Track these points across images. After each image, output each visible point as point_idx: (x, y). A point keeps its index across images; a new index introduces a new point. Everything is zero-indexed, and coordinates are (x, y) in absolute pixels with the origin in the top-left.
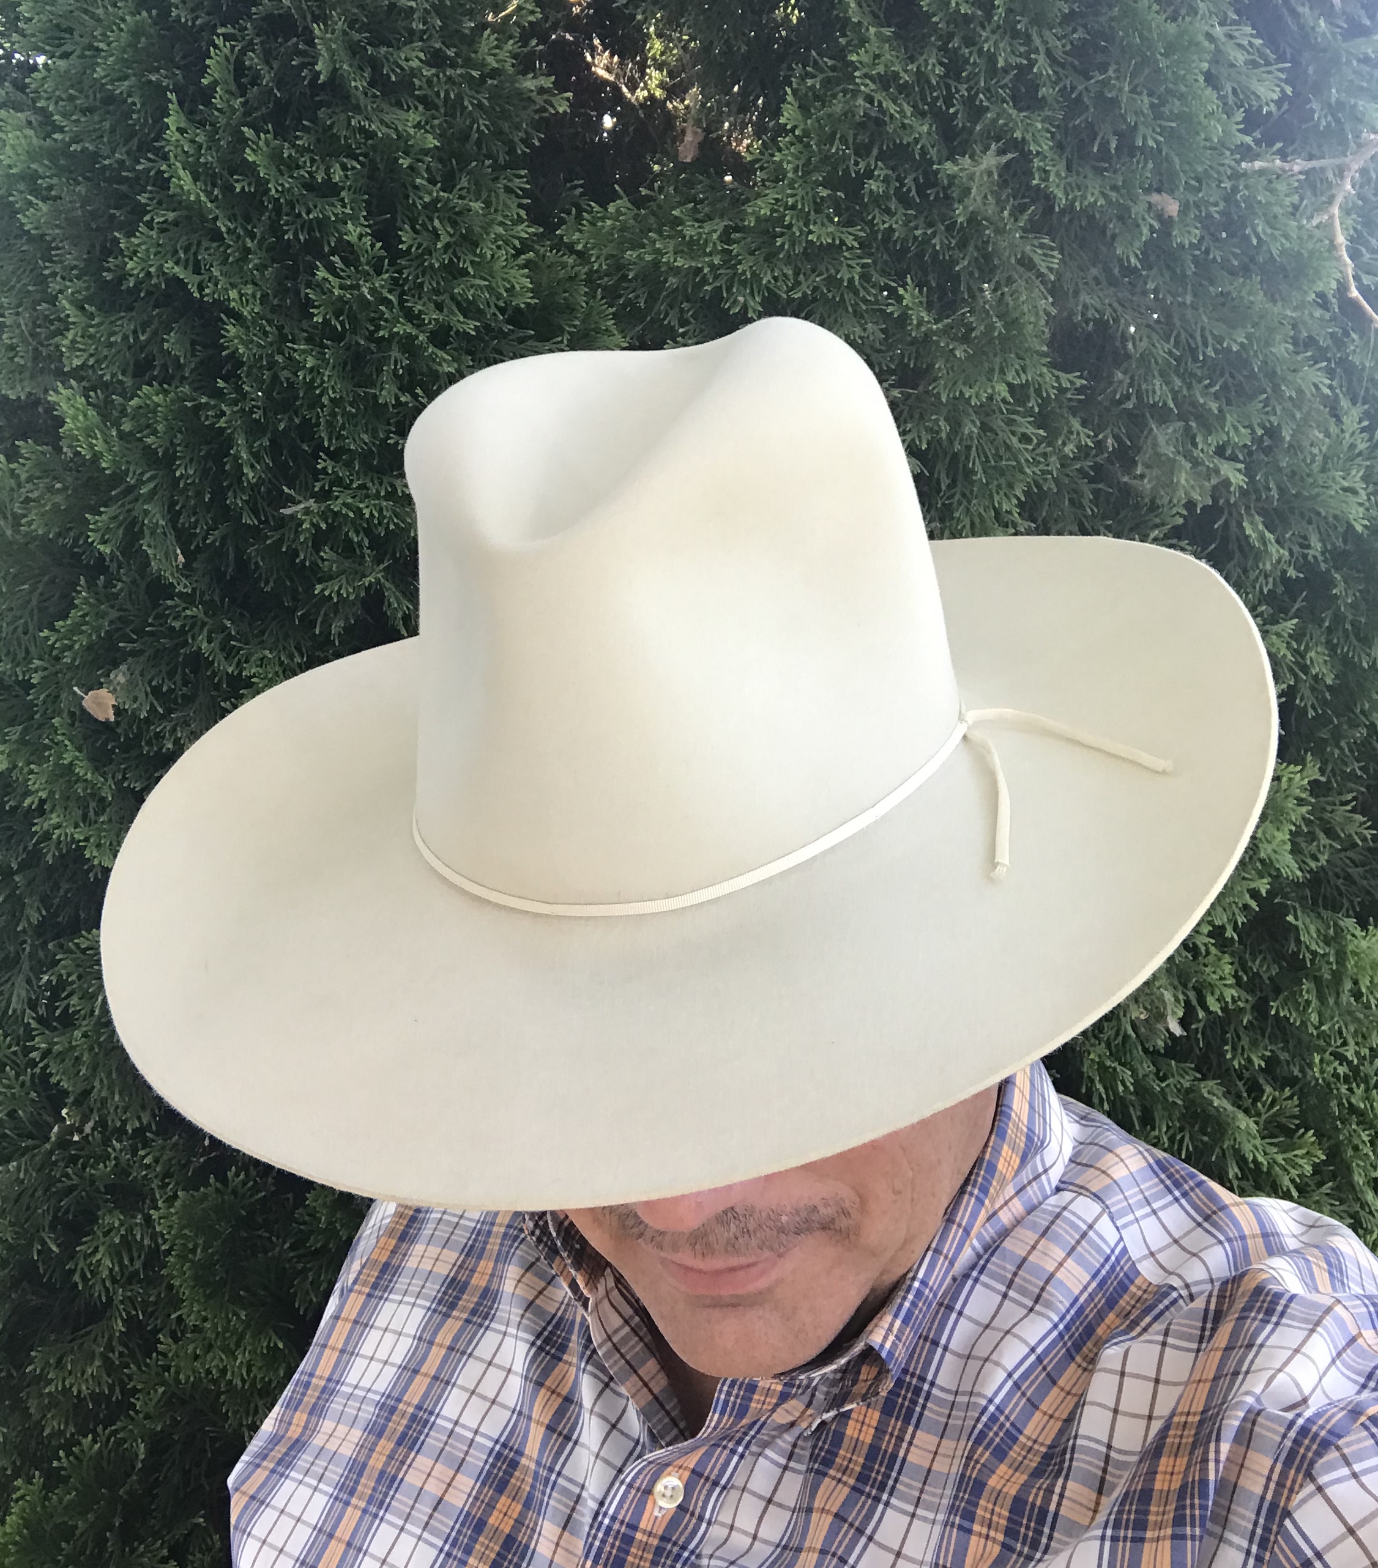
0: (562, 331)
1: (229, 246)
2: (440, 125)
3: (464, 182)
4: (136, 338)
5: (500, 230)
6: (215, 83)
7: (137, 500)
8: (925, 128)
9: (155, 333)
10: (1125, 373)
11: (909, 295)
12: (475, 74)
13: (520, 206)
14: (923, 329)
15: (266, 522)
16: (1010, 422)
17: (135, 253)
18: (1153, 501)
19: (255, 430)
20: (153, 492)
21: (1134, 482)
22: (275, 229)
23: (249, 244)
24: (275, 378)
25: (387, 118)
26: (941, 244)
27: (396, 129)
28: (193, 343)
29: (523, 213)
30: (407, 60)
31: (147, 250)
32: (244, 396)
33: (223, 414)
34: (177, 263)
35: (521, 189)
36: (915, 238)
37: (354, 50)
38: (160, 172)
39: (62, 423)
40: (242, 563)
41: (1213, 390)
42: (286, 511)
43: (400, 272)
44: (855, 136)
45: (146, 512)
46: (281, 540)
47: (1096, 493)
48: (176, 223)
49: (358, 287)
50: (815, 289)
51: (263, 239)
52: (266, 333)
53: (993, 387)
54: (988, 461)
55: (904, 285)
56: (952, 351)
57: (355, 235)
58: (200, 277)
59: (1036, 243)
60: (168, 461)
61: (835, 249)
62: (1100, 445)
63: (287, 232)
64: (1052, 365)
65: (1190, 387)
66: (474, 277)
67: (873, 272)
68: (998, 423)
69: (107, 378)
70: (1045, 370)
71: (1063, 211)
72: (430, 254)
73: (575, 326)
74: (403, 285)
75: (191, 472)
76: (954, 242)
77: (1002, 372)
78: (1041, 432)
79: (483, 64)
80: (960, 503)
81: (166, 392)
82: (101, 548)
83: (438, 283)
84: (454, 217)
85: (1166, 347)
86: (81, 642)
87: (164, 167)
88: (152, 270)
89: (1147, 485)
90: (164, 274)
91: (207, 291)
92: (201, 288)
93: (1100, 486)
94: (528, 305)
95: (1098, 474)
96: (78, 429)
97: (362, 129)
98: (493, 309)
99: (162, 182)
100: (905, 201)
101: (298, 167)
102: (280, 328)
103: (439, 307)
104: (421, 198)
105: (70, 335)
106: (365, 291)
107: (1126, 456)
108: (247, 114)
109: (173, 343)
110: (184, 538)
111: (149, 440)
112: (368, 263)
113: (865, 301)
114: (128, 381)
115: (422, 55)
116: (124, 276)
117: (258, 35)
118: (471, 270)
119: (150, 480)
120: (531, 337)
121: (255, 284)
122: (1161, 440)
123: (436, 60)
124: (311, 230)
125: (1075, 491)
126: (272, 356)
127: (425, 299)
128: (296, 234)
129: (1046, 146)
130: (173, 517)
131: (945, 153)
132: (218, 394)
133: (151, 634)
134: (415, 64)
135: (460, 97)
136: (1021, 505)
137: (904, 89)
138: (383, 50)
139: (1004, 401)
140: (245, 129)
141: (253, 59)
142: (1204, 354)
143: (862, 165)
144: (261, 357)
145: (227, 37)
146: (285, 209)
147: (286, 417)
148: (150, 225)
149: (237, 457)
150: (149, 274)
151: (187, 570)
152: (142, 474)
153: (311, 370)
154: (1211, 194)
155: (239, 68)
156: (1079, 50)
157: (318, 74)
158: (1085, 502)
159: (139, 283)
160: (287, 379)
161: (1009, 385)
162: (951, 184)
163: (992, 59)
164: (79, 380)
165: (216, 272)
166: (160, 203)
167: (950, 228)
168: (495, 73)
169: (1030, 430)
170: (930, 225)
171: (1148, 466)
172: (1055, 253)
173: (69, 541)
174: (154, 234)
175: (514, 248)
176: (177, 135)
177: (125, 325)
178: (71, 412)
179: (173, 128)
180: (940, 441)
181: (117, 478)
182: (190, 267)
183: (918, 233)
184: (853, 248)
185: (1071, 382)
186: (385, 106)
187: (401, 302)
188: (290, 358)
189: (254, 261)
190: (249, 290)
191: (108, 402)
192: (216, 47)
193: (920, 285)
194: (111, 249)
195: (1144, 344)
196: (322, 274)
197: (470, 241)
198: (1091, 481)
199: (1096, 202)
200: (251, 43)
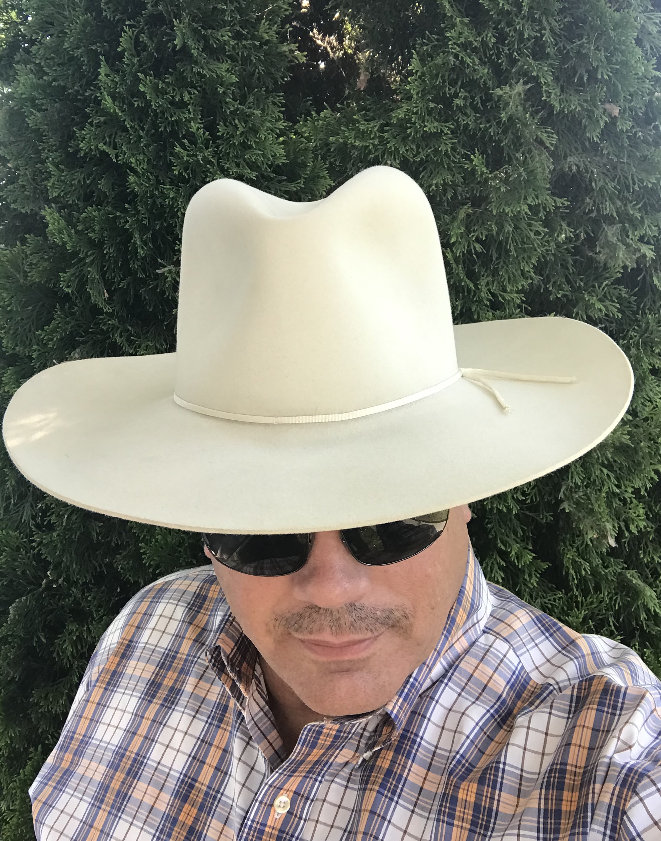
0: (301, 177)
1: (131, 135)
2: (239, 70)
3: (251, 99)
4: (85, 182)
5: (269, 125)
6: (124, 51)
7: (85, 265)
8: (486, 71)
9: (94, 179)
10: (590, 199)
11: (477, 159)
12: (257, 43)
13: (280, 112)
14: (484, 177)
15: (149, 276)
16: (530, 225)
17: (84, 138)
18: (605, 265)
19: (143, 229)
20: (92, 262)
21: (594, 256)
22: (155, 126)
23: (141, 133)
24: (154, 202)
25: (211, 67)
26: (494, 132)
27: (216, 73)
28: (113, 184)
29: (281, 115)
30: (222, 36)
31: (90, 137)
32: (138, 212)
33: (128, 222)
34: (105, 144)
35: (280, 103)
36: (480, 129)
37: (195, 31)
38: (96, 97)
39: (46, 226)
40: (137, 296)
41: (638, 207)
42: (159, 271)
43: (218, 147)
44: (449, 75)
45: (89, 272)
46: (157, 287)
47: (575, 261)
48: (105, 123)
49: (196, 156)
50: (428, 156)
51: (148, 131)
52: (149, 180)
53: (520, 207)
54: (517, 244)
55: (474, 154)
56: (499, 188)
57: (195, 128)
58: (117, 151)
59: (544, 130)
60: (101, 244)
61: (439, 135)
62: (577, 236)
63: (161, 127)
64: (553, 194)
65: (625, 205)
66: (256, 149)
67: (458, 147)
68: (523, 225)
69: (70, 202)
70: (548, 197)
71: (558, 114)
72: (233, 137)
73: (307, 174)
74: (220, 154)
75: (112, 251)
76: (500, 131)
77: (526, 199)
78: (546, 230)
79: (260, 39)
80: (503, 267)
81: (99, 210)
82: (66, 290)
83: (237, 152)
84: (246, 118)
85: (613, 184)
86: (56, 337)
87: (98, 95)
88: (92, 147)
89: (602, 258)
90: (99, 149)
91: (120, 158)
92: (117, 156)
93: (578, 257)
94: (283, 163)
95: (577, 251)
96: (55, 229)
97: (199, 73)
98: (265, 166)
99: (98, 102)
100: (475, 109)
101: (166, 94)
102: (157, 177)
103: (238, 165)
104: (229, 109)
105: (52, 180)
106: (200, 157)
107: (591, 241)
108: (141, 66)
109: (103, 185)
110: (108, 284)
111: (90, 235)
112: (202, 143)
113: (454, 162)
114: (81, 204)
115: (230, 34)
116: (79, 150)
117: (146, 25)
118: (254, 145)
119: (91, 255)
120: (285, 180)
121: (144, 154)
122: (610, 234)
123: (238, 36)
124: (173, 125)
125: (564, 260)
126: (153, 191)
127: (231, 161)
128: (165, 128)
129: (550, 79)
130: (103, 274)
131: (496, 84)
132: (125, 211)
133: (92, 333)
134: (226, 38)
135: (249, 56)
136: (535, 267)
137: (475, 50)
138: (210, 31)
139: (526, 213)
140: (140, 74)
141: (144, 38)
142: (633, 188)
143: (453, 90)
144: (147, 192)
145: (130, 26)
146: (160, 115)
147: (159, 222)
148: (91, 124)
149: (135, 243)
150: (91, 149)
151: (110, 301)
152: (87, 252)
153: (173, 198)
154: (639, 104)
155: (137, 42)
156: (568, 27)
157: (175, 46)
158: (569, 266)
159: (86, 154)
160: (160, 203)
161: (529, 206)
162: (499, 100)
163: (521, 34)
164: (56, 203)
165: (124, 149)
166: (97, 112)
167: (499, 123)
168: (267, 42)
169: (540, 229)
170: (488, 121)
171: (602, 248)
172: (554, 136)
173: (51, 286)
174: (93, 129)
175: (277, 134)
176: (105, 77)
177: (79, 176)
178: (52, 221)
179: (103, 74)
180: (492, 235)
181: (75, 254)
182: (112, 146)
183: (482, 126)
184: (447, 134)
185: (562, 204)
186: (211, 61)
187: (218, 163)
188: (162, 192)
189: (144, 142)
190: (141, 157)
191: (70, 214)
192: (125, 32)
193: (482, 153)
194: (72, 136)
195: (601, 183)
196: (178, 149)
197: (254, 131)
198: (574, 255)
199: (576, 108)
200: (143, 29)
